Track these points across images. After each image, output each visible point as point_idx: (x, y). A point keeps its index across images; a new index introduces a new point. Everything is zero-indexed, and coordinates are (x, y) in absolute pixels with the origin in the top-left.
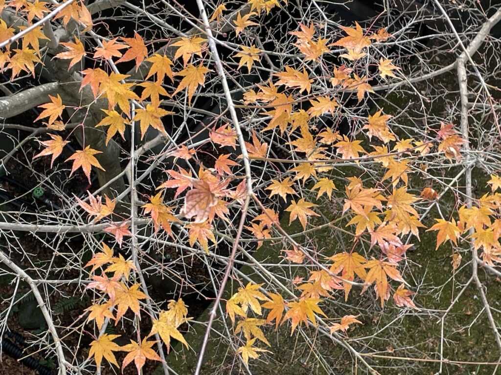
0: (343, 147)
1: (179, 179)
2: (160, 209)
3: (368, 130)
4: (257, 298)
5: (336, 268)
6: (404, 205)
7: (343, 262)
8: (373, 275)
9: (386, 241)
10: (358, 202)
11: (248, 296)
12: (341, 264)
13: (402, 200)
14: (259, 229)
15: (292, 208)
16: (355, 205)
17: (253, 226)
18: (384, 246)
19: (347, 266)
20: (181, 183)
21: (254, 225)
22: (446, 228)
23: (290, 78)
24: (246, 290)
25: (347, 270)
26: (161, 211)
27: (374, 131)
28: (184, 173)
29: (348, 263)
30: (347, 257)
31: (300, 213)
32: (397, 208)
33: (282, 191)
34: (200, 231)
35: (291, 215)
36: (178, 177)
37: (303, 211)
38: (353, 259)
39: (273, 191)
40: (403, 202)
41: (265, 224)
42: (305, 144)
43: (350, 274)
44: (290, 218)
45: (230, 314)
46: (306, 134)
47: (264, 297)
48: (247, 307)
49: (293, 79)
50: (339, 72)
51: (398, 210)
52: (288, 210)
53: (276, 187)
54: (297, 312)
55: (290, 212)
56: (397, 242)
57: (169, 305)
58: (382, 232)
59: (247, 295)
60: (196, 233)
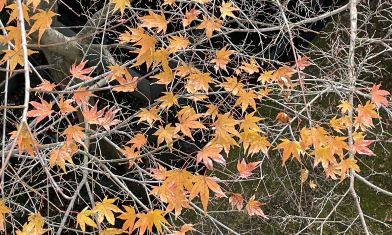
0: (196, 79)
1: (40, 109)
2: (24, 135)
3: (215, 64)
4: (112, 211)
5: (168, 183)
6: (227, 127)
7: (174, 178)
8: (197, 188)
9: (210, 158)
10: (187, 125)
11: (104, 210)
12: (173, 179)
13: (225, 123)
14: (131, 151)
15: (160, 133)
16: (184, 128)
17: (125, 148)
18: (208, 163)
19: (178, 181)
20: (42, 113)
21: (127, 148)
22: (290, 147)
23: (150, 20)
24: (103, 204)
25: (178, 185)
26: (25, 137)
27: (221, 64)
28: (45, 103)
29: (178, 178)
30: (177, 173)
31: (166, 137)
32: (221, 130)
33: (150, 118)
34: (59, 154)
35: (158, 138)
36: (40, 107)
37: (170, 135)
38: (183, 175)
39: (141, 118)
40: (226, 125)
41: (136, 147)
42: (166, 77)
43: (180, 188)
44: (158, 141)
45: (80, 224)
46: (166, 68)
47: (117, 210)
48: (103, 218)
49: (152, 21)
50: (190, 14)
51: (222, 132)
52: (156, 134)
53: (145, 115)
54: (144, 222)
55: (158, 136)
56: (220, 159)
57: (29, 218)
58: (208, 151)
59: (104, 208)
60: (55, 156)
